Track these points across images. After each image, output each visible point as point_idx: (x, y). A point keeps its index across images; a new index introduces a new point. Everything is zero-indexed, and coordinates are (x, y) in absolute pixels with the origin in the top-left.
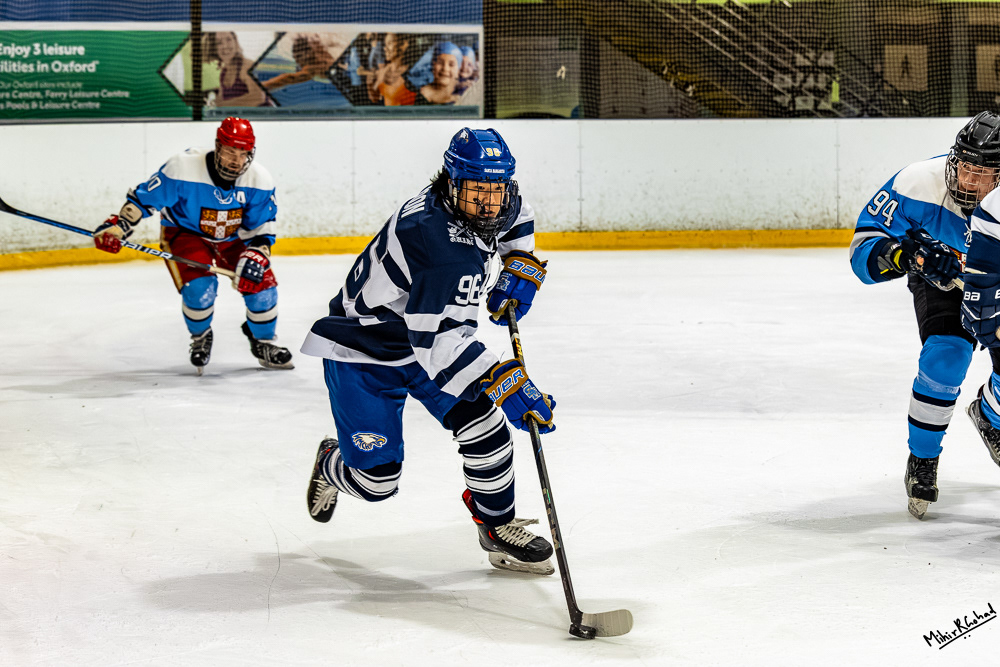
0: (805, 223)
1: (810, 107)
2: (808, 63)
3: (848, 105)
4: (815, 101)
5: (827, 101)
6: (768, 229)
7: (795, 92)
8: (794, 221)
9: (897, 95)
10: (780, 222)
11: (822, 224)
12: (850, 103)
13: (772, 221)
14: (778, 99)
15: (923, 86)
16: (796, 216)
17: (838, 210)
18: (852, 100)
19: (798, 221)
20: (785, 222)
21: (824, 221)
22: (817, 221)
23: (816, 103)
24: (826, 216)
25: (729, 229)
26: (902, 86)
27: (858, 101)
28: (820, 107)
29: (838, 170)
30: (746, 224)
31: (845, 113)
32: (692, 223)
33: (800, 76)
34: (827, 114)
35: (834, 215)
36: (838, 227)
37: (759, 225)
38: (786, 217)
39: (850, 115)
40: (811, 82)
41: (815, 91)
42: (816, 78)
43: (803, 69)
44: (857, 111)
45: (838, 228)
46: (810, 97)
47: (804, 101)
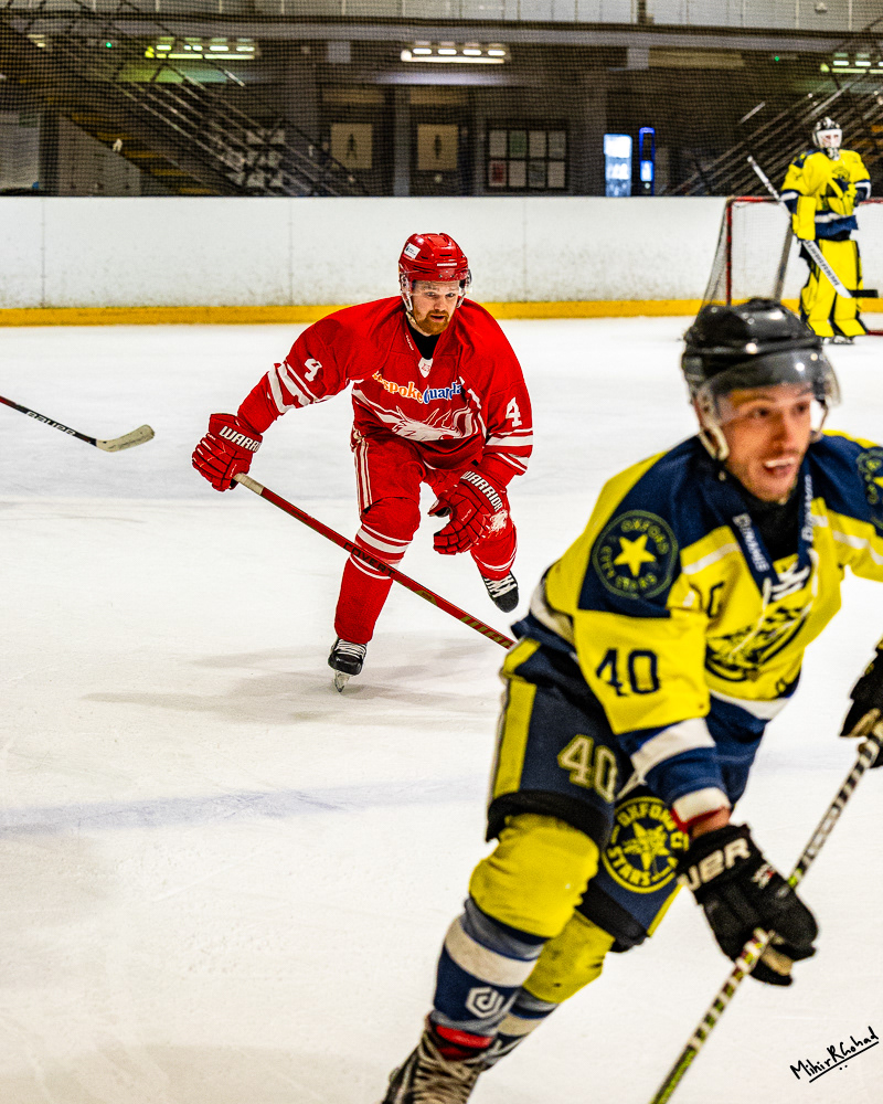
0: (259, 301)
1: (260, 184)
2: (259, 141)
3: (300, 184)
4: (265, 178)
5: (277, 179)
6: (224, 306)
7: (248, 170)
9: (345, 172)
10: (235, 300)
11: (276, 301)
12: (302, 182)
13: (228, 299)
14: (230, 176)
15: (367, 164)
16: (251, 293)
17: (291, 287)
18: (304, 179)
20: (240, 300)
21: (278, 298)
22: (271, 298)
23: (267, 182)
24: (279, 294)
25: (186, 306)
26: (350, 164)
27: (311, 182)
28: (271, 185)
29: (291, 247)
30: (203, 302)
31: (298, 192)
32: (151, 299)
33: (253, 154)
34: (281, 193)
35: (287, 292)
36: (291, 304)
37: (215, 303)
38: (242, 294)
39: (302, 194)
40: (263, 160)
41: (266, 169)
42: (267, 156)
43: (255, 147)
44: (308, 189)
45: (291, 306)
46: (262, 175)
47: (256, 178)
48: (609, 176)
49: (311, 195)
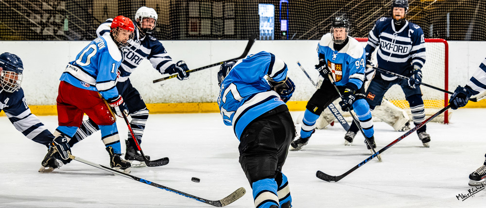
1: (51, 33)
2: (50, 8)
3: (75, 33)
4: (54, 30)
5: (61, 30)
7: (43, 25)
8: (45, 100)
10: (36, 101)
12: (76, 32)
14: (34, 28)
16: (46, 97)
18: (78, 30)
19: (47, 100)
20: (39, 101)
23: (55, 32)
27: (81, 31)
28: (58, 34)
31: (73, 38)
33: (46, 15)
34: (64, 38)
38: (40, 98)
39: (76, 39)
40: (52, 19)
41: (55, 24)
42: (55, 17)
43: (48, 11)
44: (80, 36)
46: (52, 28)
47: (48, 30)
48: (261, 28)
49: (81, 40)
